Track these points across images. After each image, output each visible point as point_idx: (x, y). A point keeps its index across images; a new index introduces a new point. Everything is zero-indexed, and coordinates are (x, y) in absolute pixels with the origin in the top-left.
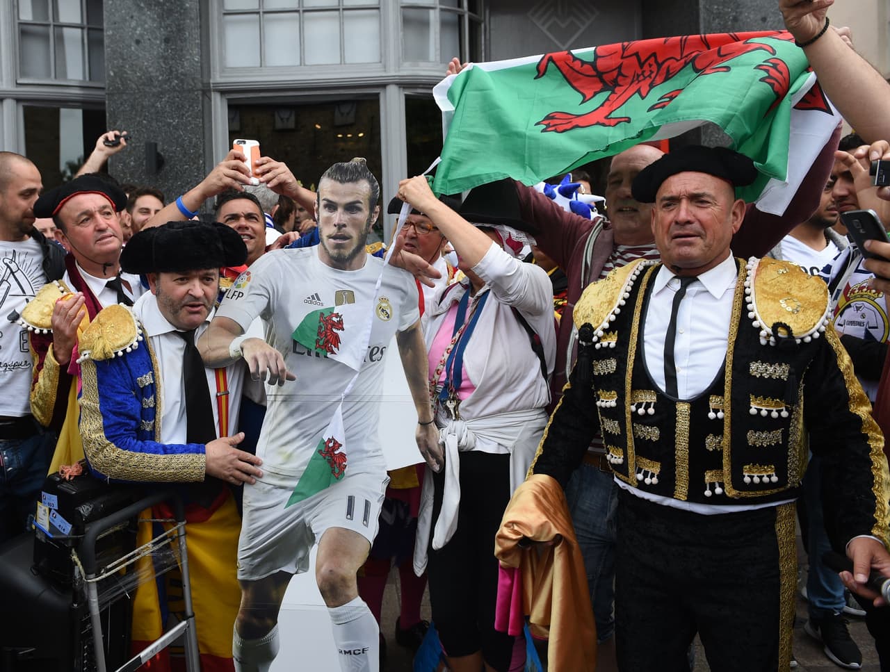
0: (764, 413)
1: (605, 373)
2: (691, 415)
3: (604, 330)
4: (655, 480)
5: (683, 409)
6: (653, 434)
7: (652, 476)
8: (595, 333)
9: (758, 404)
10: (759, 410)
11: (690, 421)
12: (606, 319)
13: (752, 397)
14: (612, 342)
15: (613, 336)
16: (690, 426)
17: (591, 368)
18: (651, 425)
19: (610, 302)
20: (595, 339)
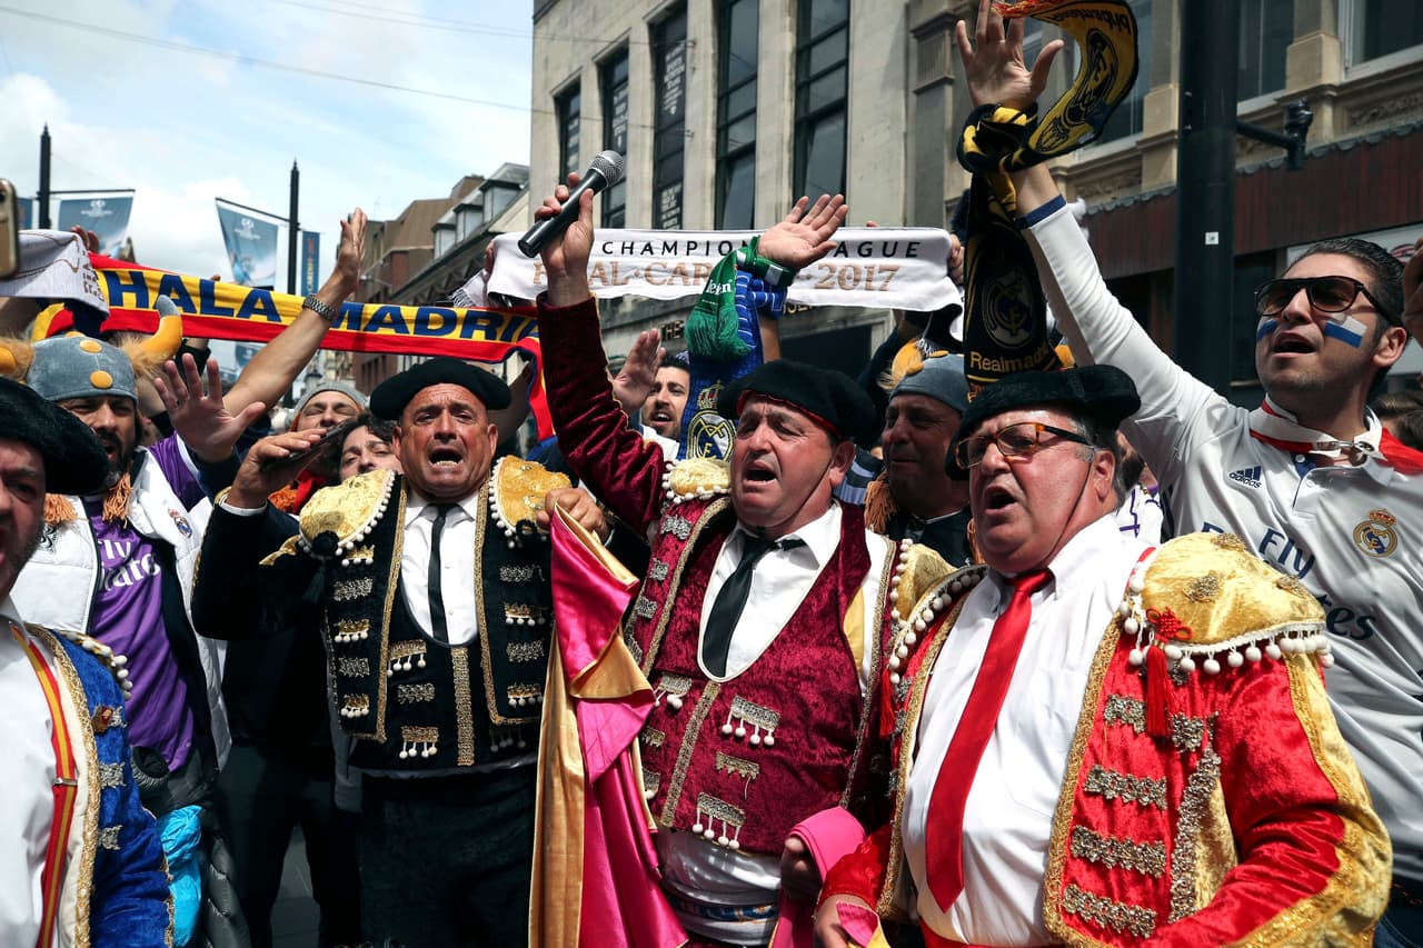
0: (520, 621)
1: (352, 597)
2: (468, 660)
3: (356, 542)
4: (433, 750)
5: (460, 657)
6: (427, 692)
7: (429, 745)
8: (340, 544)
9: (514, 613)
10: (515, 620)
11: (469, 666)
12: (361, 529)
13: (507, 607)
14: (368, 556)
15: (367, 552)
16: (470, 673)
17: (332, 591)
18: (422, 682)
19: (364, 511)
20: (339, 551)
